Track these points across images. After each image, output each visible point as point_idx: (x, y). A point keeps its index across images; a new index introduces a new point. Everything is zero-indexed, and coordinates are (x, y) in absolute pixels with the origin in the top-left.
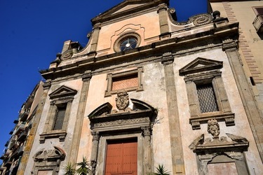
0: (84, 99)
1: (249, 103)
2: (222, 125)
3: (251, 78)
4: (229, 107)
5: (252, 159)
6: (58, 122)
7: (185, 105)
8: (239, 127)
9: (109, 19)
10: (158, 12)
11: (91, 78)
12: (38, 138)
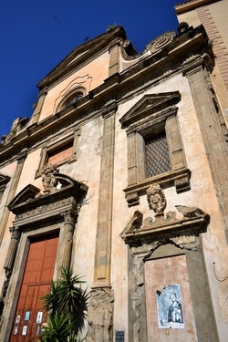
0: (15, 186)
1: (214, 147)
2: (170, 193)
4: (184, 161)
5: (212, 246)
7: (122, 170)
8: (196, 192)
10: (109, 52)
11: (25, 157)
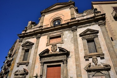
0: (37, 47)
1: (111, 49)
2: (99, 59)
3: (111, 38)
4: (102, 51)
5: (112, 74)
6: (25, 57)
7: (82, 50)
8: (106, 60)
9: (48, 12)
10: (70, 9)
11: (40, 38)
12: (16, 65)
